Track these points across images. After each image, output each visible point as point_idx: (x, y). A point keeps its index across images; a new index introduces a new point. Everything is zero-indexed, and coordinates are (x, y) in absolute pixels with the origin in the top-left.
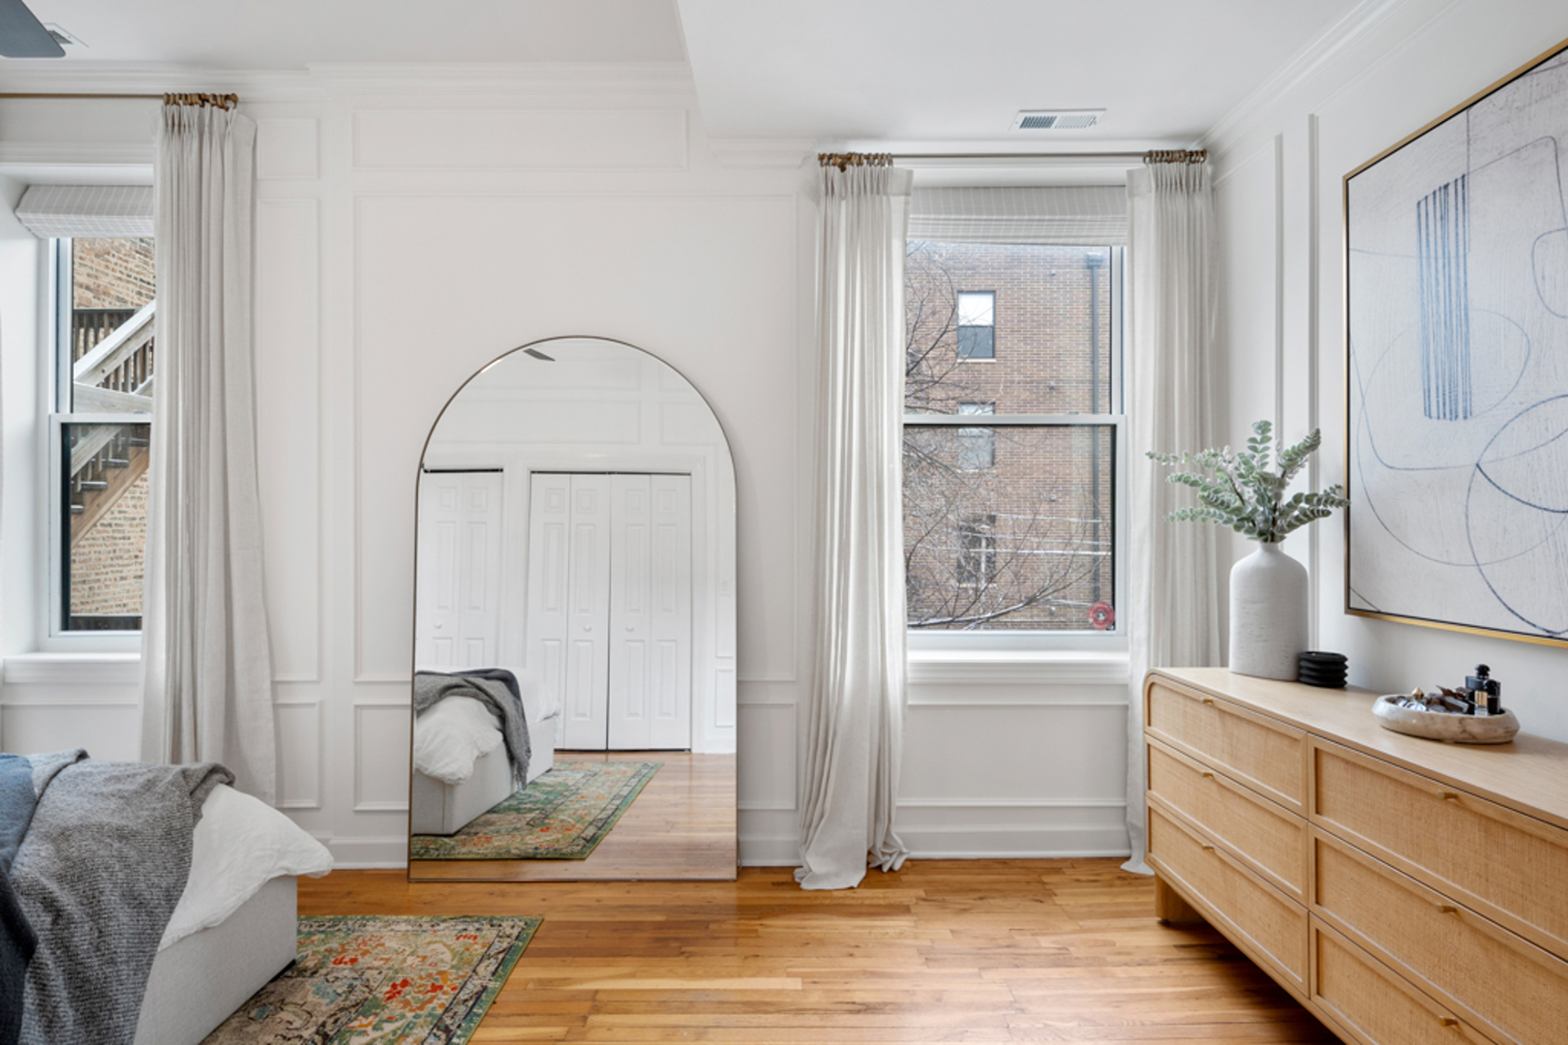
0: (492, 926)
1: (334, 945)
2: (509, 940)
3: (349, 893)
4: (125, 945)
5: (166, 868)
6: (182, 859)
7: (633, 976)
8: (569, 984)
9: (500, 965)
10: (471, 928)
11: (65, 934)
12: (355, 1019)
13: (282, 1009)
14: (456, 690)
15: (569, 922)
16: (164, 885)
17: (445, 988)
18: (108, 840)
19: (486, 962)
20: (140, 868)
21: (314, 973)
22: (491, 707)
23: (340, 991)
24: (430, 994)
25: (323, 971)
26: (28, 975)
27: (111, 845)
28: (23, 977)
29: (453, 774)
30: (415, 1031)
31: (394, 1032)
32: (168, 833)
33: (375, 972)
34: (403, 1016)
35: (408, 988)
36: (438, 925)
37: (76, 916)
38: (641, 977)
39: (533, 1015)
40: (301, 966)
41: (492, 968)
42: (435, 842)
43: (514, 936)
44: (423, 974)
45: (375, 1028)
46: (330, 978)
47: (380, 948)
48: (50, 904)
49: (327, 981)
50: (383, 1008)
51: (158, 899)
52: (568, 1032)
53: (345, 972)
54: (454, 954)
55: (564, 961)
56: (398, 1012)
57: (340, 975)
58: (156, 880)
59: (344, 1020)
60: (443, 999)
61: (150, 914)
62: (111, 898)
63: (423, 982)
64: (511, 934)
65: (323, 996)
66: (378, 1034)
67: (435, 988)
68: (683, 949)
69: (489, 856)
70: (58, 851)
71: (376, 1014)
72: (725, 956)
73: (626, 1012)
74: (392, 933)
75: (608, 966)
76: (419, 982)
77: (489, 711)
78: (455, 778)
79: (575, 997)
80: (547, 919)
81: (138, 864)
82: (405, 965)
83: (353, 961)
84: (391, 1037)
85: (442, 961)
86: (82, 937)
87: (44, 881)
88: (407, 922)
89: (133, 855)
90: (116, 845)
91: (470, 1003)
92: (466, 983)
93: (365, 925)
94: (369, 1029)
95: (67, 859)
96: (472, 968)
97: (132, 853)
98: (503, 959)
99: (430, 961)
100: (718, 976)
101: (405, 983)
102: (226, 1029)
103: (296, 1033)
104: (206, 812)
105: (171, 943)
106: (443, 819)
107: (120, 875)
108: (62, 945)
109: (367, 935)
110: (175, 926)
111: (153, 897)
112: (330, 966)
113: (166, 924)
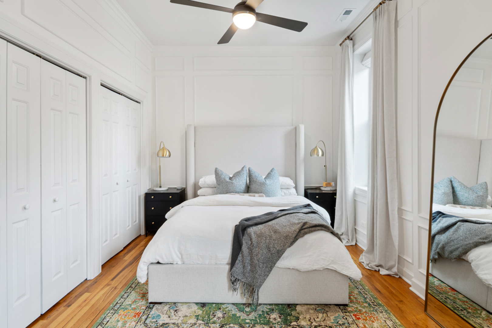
1: (364, 310)
3: (401, 301)
4: (263, 258)
5: (280, 245)
11: (252, 248)
13: (323, 314)
16: (277, 249)
18: (271, 231)
20: (273, 242)
21: (346, 312)
23: (340, 322)
25: (348, 314)
26: (241, 252)
27: (271, 233)
28: (239, 253)
29: (486, 280)
32: (287, 236)
37: (255, 245)
40: (347, 308)
46: (345, 317)
47: (371, 322)
48: (251, 239)
49: (343, 317)
51: (275, 252)
53: (351, 319)
57: (348, 319)
58: (276, 246)
61: (271, 254)
62: (264, 245)
65: (334, 320)
74: (383, 321)
78: (487, 283)
83: (359, 319)
86: (255, 251)
87: (252, 234)
89: (274, 237)
93: (382, 312)
95: (261, 232)
102: (309, 306)
103: (313, 321)
104: (306, 236)
105: (283, 267)
106: (487, 302)
107: (268, 240)
108: (250, 250)
109: (377, 315)
110: (283, 263)
111: (273, 251)
112: (352, 314)
113: (277, 260)
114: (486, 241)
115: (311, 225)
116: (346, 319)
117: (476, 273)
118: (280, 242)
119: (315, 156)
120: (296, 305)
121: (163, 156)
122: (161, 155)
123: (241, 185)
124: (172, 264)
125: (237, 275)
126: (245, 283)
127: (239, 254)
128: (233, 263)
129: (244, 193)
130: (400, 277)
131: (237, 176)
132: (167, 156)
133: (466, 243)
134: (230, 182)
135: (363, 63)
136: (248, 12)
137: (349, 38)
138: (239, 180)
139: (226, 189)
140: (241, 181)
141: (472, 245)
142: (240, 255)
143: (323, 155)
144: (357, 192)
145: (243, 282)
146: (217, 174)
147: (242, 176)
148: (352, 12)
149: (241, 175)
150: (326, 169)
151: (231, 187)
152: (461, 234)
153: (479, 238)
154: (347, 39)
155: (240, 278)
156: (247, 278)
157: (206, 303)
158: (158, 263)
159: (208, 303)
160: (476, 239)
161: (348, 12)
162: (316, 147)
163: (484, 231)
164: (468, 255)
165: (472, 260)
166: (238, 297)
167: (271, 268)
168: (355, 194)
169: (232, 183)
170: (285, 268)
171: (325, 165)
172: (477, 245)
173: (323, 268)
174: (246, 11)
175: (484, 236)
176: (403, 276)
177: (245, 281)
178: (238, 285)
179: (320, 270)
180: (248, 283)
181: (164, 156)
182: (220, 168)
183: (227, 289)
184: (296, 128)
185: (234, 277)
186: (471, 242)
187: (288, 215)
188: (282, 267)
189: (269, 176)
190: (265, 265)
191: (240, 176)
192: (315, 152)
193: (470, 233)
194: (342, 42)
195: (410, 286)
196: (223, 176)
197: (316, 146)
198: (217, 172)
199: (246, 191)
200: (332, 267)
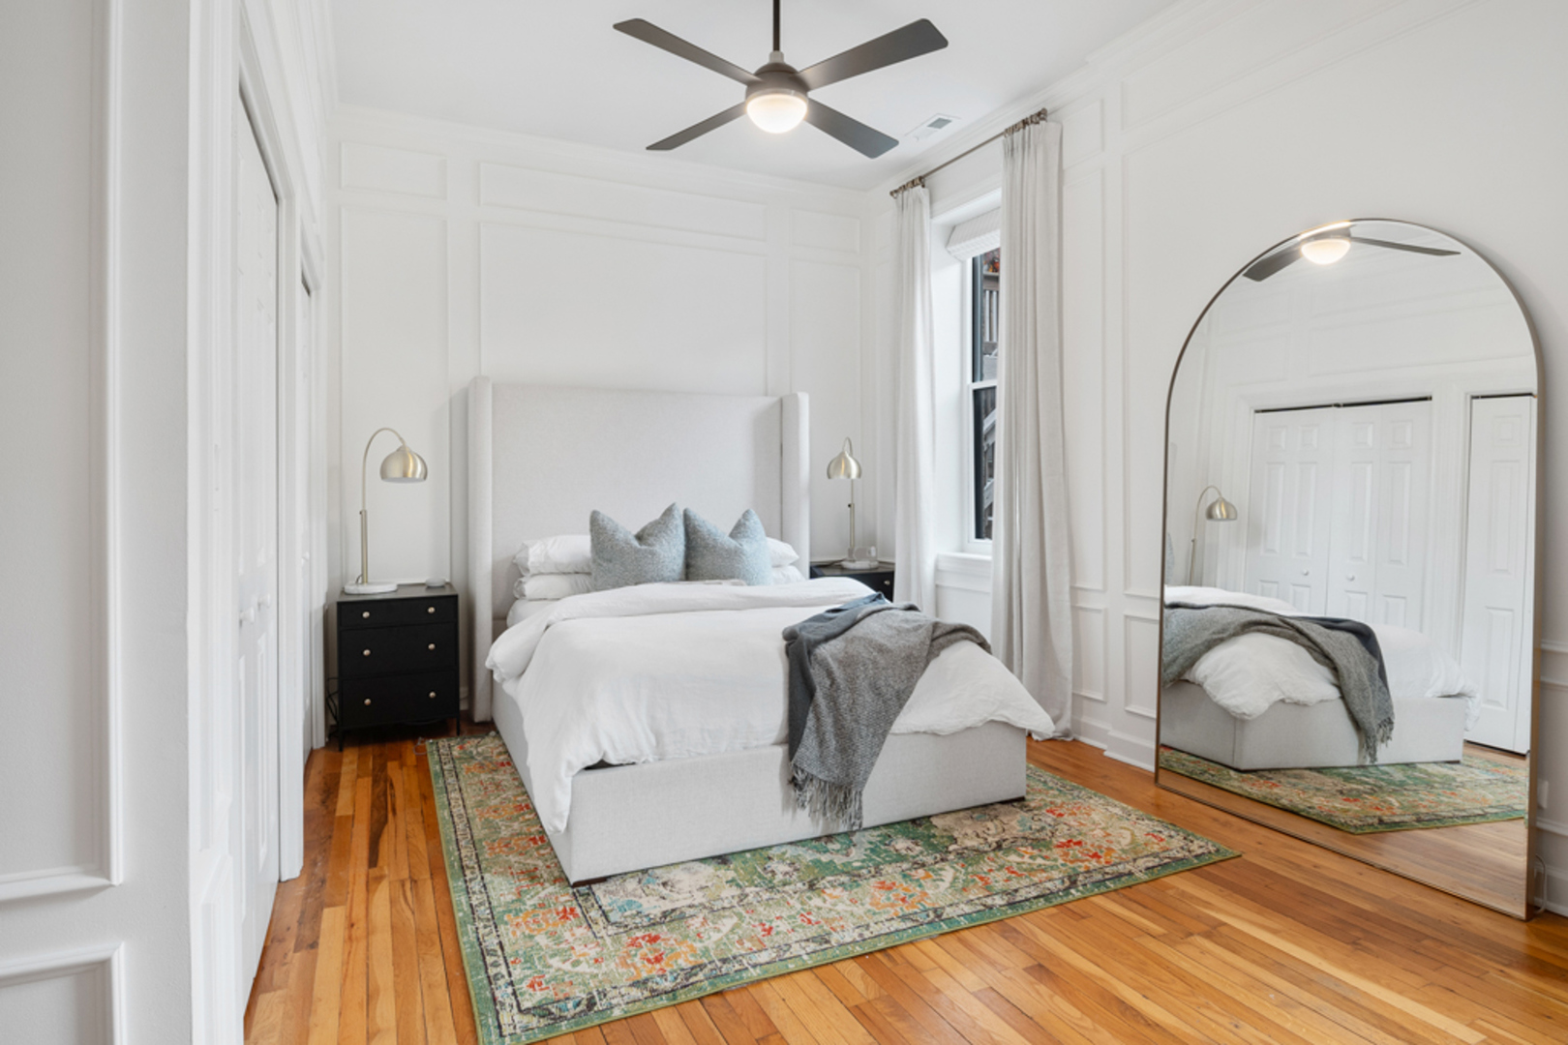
0: (1185, 838)
1: (1059, 801)
2: (1187, 854)
3: (1105, 777)
4: (866, 715)
5: (900, 678)
6: (912, 676)
7: (1274, 932)
8: (1206, 908)
9: (1160, 865)
10: (1166, 833)
11: (835, 694)
12: (1026, 847)
13: (992, 821)
14: (1264, 627)
15: (1264, 869)
16: (896, 687)
17: (1102, 860)
18: (872, 650)
19: (1151, 858)
20: (883, 672)
21: (1031, 810)
22: (1316, 655)
23: (1033, 827)
24: (1088, 858)
25: (1036, 812)
26: (811, 708)
28: (808, 709)
29: (1237, 707)
30: (1053, 872)
31: (1040, 865)
32: (908, 657)
33: (1066, 827)
34: (1055, 860)
35: (1077, 847)
36: (1143, 820)
37: (842, 686)
38: (1283, 938)
39: (1150, 909)
40: (1026, 803)
41: (1150, 864)
42: (1218, 770)
43: (1194, 854)
44: (1097, 843)
45: (1031, 857)
46: (1036, 818)
47: (1085, 816)
48: (830, 674)
49: (1033, 819)
50: (1049, 849)
51: (891, 695)
52: (1164, 935)
53: (1049, 819)
54: (1133, 841)
55: (1220, 890)
56: (1055, 856)
57: (1043, 819)
58: (892, 683)
59: (1019, 843)
60: (1093, 864)
61: (884, 702)
62: (863, 684)
63: (1091, 849)
64: (1193, 851)
65: (1021, 826)
66: (1030, 861)
67: (1096, 856)
68: (1361, 942)
69: (1255, 797)
70: (846, 647)
71: (1040, 851)
72: (1407, 970)
73: (1234, 951)
74: (1104, 811)
75: (1258, 913)
76: (1089, 847)
77: (1316, 659)
78: (1239, 711)
79: (1199, 918)
80: (1244, 856)
81: (883, 669)
82: (1091, 833)
83: (1061, 815)
84: (1035, 867)
85: (1119, 842)
86: (844, 700)
87: (830, 660)
88: (1123, 809)
89: (882, 662)
90: (875, 654)
91: (1107, 877)
92: (1120, 863)
93: (1091, 798)
94: (1027, 856)
95: (846, 653)
96: (1135, 857)
97: (882, 661)
98: (1165, 864)
99: (1110, 838)
100: (1376, 980)
101: (1079, 843)
102: (954, 815)
103: (985, 836)
104: (945, 654)
105: (906, 732)
106: (1234, 751)
107: (871, 672)
108: (833, 701)
109: (1086, 805)
110: (908, 720)
111: (889, 693)
112: (1044, 811)
113: (897, 714)
114: (1224, 635)
115: (948, 629)
116: (1040, 820)
117: (1215, 700)
118: (897, 673)
119: (842, 476)
120: (930, 817)
121: (405, 475)
122: (395, 470)
123: (675, 558)
124: (633, 763)
125: (809, 765)
126: (825, 782)
127: (807, 713)
128: (793, 738)
129: (681, 580)
130: (1074, 740)
131: (660, 532)
132: (418, 476)
133: (1188, 646)
134: (646, 550)
135: (949, 249)
136: (793, 92)
137: (921, 180)
138: (669, 543)
139: (633, 570)
140: (674, 546)
141: (1202, 647)
142: (811, 715)
143: (859, 475)
144: (943, 566)
145: (820, 780)
146: (597, 527)
147: (675, 532)
148: (949, 125)
149: (671, 530)
150: (852, 514)
151: (650, 566)
152: (1176, 631)
153: (1211, 631)
154: (918, 185)
155: (815, 773)
156: (829, 770)
157: (725, 855)
158: (602, 765)
159: (733, 854)
160: (1206, 636)
161: (940, 123)
162: (842, 454)
163: (1215, 619)
164: (1196, 670)
165: (1206, 677)
166: (804, 824)
167: (884, 734)
168: (937, 570)
169: (653, 554)
170: (909, 734)
171: (850, 502)
172: (1210, 645)
173: (981, 721)
174: (788, 90)
175: (1219, 627)
176: (1080, 734)
177: (826, 779)
178: (810, 791)
179: (976, 728)
180: (833, 780)
181: (410, 475)
182: (607, 512)
183: (780, 807)
184: (781, 402)
185: (803, 771)
186: (1199, 642)
187: (875, 615)
188: (902, 731)
189: (738, 531)
190: (871, 730)
191: (669, 532)
192: (841, 467)
193: (1192, 627)
194: (900, 188)
195: (1104, 751)
196: (622, 535)
197: (840, 450)
198: (601, 522)
199: (684, 577)
200: (1002, 716)
